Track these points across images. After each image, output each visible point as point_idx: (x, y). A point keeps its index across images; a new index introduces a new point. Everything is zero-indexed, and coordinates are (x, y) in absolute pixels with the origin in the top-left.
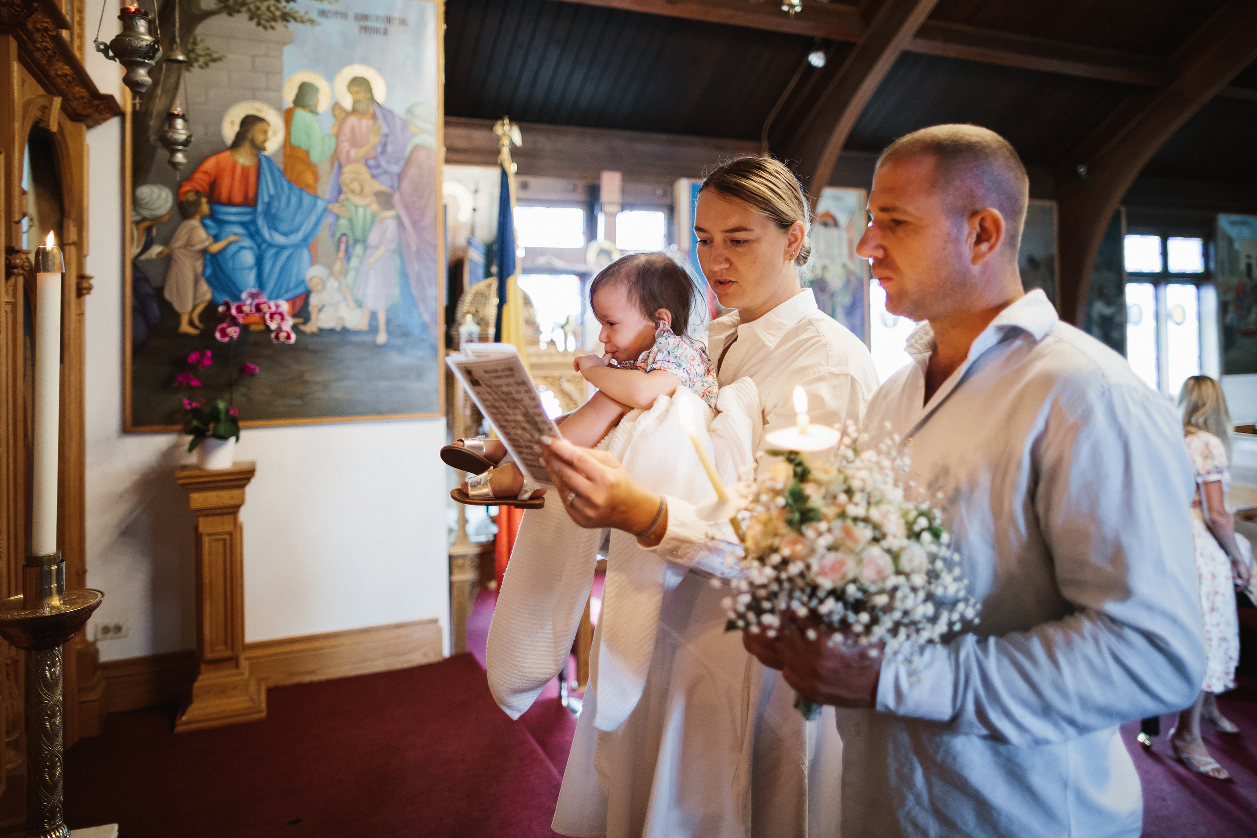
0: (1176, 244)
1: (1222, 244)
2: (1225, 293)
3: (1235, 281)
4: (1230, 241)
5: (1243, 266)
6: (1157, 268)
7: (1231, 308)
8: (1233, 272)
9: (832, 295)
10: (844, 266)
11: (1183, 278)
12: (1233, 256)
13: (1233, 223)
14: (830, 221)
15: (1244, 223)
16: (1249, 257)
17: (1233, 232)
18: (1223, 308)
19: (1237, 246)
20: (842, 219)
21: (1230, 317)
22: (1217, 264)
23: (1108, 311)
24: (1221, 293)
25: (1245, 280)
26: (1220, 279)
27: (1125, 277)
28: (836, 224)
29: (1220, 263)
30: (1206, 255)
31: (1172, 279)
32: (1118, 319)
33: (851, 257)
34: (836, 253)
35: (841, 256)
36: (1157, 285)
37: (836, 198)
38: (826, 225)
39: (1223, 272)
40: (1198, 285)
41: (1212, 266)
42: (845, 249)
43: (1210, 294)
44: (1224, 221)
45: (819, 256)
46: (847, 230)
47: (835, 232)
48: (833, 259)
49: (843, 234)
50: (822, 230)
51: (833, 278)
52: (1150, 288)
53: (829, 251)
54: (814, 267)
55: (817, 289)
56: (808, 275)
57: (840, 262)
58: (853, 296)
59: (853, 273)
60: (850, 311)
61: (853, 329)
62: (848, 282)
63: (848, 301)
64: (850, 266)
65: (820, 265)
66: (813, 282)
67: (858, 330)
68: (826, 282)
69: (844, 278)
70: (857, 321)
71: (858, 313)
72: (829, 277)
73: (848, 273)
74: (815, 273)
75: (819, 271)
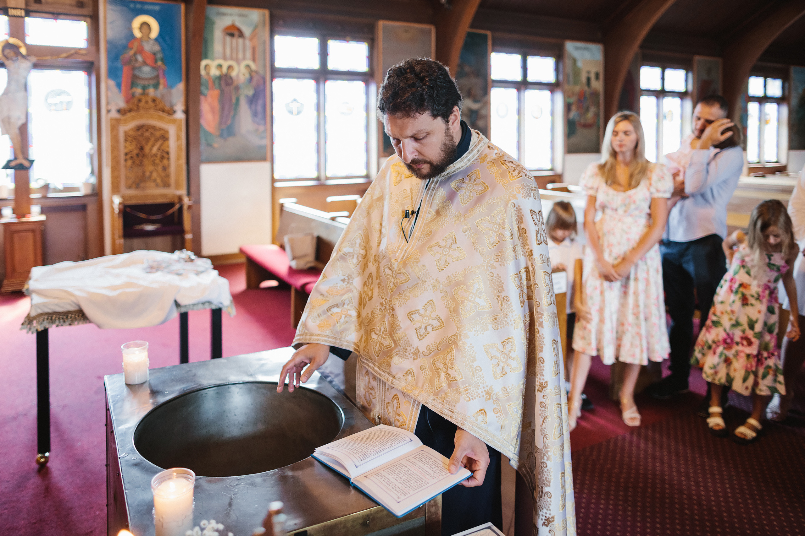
0: (532, 61)
1: (568, 62)
2: (569, 97)
3: (577, 89)
4: (575, 61)
5: (584, 79)
6: (519, 78)
7: (574, 108)
8: (576, 82)
9: (237, 88)
10: (248, 66)
11: (540, 85)
12: (577, 72)
13: (577, 48)
14: (236, 33)
15: (585, 49)
16: (589, 72)
17: (577, 54)
18: (568, 107)
19: (580, 64)
20: (247, 31)
21: (573, 114)
22: (564, 77)
23: (475, 106)
24: (566, 96)
25: (586, 88)
26: (567, 87)
27: (490, 83)
28: (241, 35)
29: (567, 76)
30: (557, 70)
31: (530, 86)
32: (483, 112)
33: (254, 60)
34: (240, 56)
35: (244, 58)
36: (519, 90)
37: (241, 15)
38: (232, 35)
39: (568, 82)
40: (552, 91)
41: (561, 78)
42: (249, 54)
43: (559, 98)
44: (570, 47)
45: (225, 58)
46: (251, 39)
47: (240, 41)
48: (238, 61)
49: (248, 43)
50: (228, 39)
51: (238, 75)
52: (514, 91)
53: (234, 56)
54: (220, 66)
55: (223, 83)
56: (214, 72)
57: (243, 64)
58: (255, 89)
59: (256, 72)
60: (252, 100)
61: (255, 114)
62: (251, 79)
63: (251, 93)
64: (253, 67)
65: (225, 65)
66: (219, 78)
67: (260, 116)
68: (231, 78)
69: (247, 76)
70: (259, 108)
71: (260, 102)
72: (234, 74)
73: (251, 72)
74: (221, 71)
75: (224, 70)
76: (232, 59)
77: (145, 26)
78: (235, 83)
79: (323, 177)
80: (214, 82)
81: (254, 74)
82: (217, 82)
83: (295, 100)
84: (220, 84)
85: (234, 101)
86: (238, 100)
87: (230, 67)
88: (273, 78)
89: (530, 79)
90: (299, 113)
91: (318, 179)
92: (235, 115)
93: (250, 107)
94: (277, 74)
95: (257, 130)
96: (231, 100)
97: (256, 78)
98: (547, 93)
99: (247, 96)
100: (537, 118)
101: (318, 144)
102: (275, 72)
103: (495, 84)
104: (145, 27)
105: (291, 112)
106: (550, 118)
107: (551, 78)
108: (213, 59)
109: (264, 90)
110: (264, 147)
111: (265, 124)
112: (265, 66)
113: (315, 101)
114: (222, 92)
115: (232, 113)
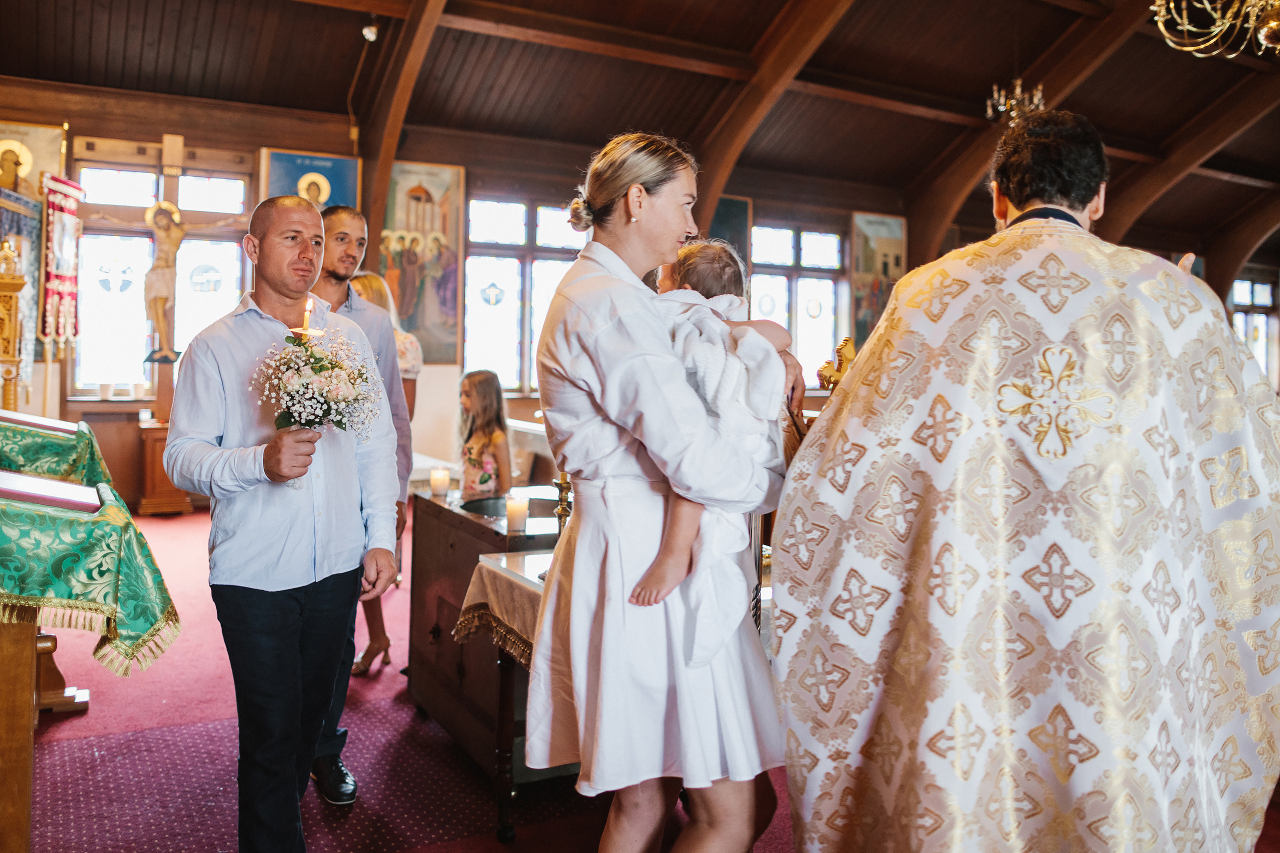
0: (809, 239)
1: (857, 241)
2: (858, 289)
3: (869, 278)
4: (866, 240)
5: (879, 266)
6: (790, 262)
7: (864, 304)
8: (868, 269)
9: (422, 268)
10: (436, 240)
11: (818, 272)
12: (869, 256)
13: (869, 222)
14: (423, 196)
16: (886, 256)
17: (869, 231)
18: (856, 303)
19: (873, 244)
20: (437, 195)
22: (851, 261)
24: (854, 288)
25: (882, 278)
26: (855, 276)
27: (752, 268)
28: (429, 199)
29: (855, 260)
30: (842, 251)
31: (805, 273)
33: (444, 231)
34: (428, 226)
35: (432, 229)
36: (790, 278)
37: (430, 174)
38: (418, 199)
39: (857, 269)
40: (836, 281)
41: (847, 262)
42: (438, 224)
43: (845, 289)
44: (861, 220)
45: (408, 229)
46: (441, 205)
47: (428, 206)
48: (424, 233)
49: (437, 209)
50: (413, 203)
51: (423, 250)
52: (782, 280)
53: (420, 225)
54: (402, 239)
55: (405, 260)
56: (394, 246)
57: (432, 236)
58: (444, 269)
59: (447, 247)
60: (441, 284)
61: (443, 302)
62: (440, 254)
63: (439, 274)
64: (443, 240)
65: (409, 237)
66: (401, 254)
67: (449, 305)
68: (415, 254)
69: (435, 252)
70: (449, 294)
71: (450, 286)
72: (418, 249)
73: (440, 246)
74: (403, 245)
75: (407, 243)
76: (417, 230)
77: (314, 185)
78: (420, 261)
79: (526, 388)
80: (394, 259)
81: (443, 250)
82: (397, 259)
83: (493, 285)
84: (401, 262)
85: (418, 283)
86: (423, 283)
87: (414, 240)
88: (466, 255)
89: (804, 263)
90: (498, 302)
91: (520, 390)
92: (417, 304)
93: (438, 293)
94: (472, 250)
95: (445, 323)
96: (414, 283)
97: (446, 254)
98: (829, 284)
99: (434, 278)
100: (814, 317)
101: (521, 344)
102: (470, 249)
103: (757, 269)
104: (313, 187)
105: (487, 301)
106: (832, 317)
107: (833, 262)
108: (393, 230)
109: (456, 271)
110: (454, 346)
111: (456, 315)
112: (457, 239)
113: (518, 286)
114: (403, 272)
115: (415, 300)
